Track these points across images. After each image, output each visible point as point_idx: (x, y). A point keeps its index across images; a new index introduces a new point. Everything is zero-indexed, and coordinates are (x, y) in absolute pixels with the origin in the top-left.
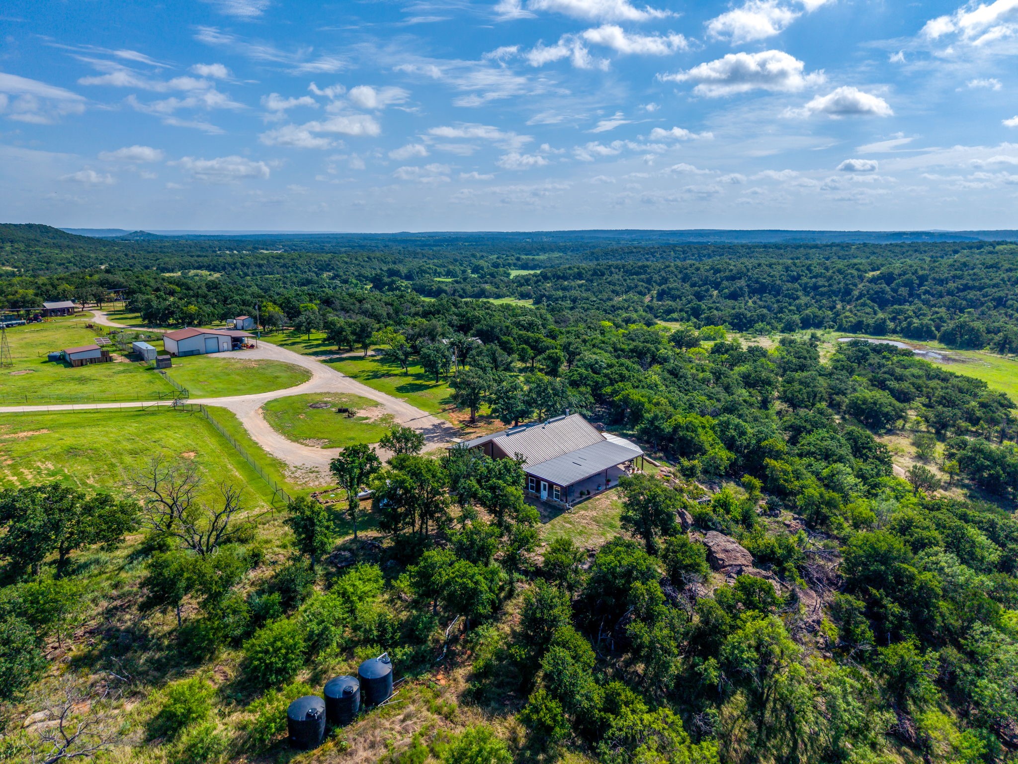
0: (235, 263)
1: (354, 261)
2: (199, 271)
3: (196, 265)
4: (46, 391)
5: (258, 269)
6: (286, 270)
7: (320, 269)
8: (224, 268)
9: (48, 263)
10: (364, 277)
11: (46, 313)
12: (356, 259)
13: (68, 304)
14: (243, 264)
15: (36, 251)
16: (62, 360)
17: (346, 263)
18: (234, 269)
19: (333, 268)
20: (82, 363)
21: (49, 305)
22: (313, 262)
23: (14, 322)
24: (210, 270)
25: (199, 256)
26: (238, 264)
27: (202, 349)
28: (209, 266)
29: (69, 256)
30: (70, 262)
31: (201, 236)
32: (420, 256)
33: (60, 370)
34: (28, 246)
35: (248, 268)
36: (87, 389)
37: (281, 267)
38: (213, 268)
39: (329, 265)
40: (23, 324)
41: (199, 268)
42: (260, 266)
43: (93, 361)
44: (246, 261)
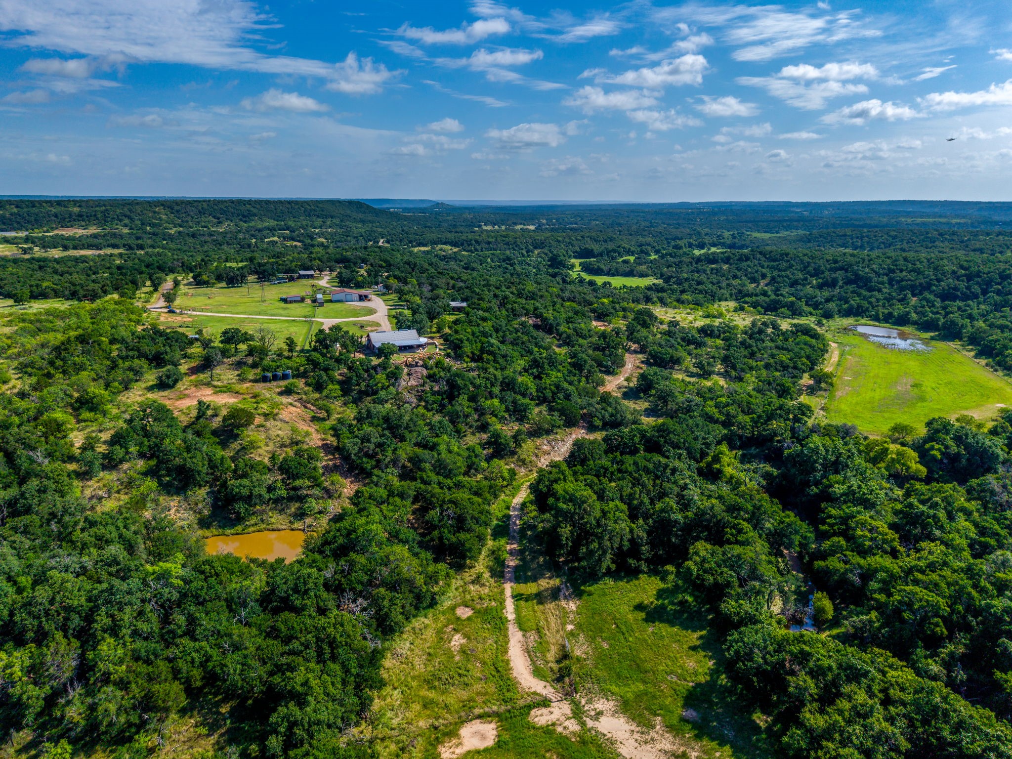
2: (444, 246)
4: (269, 312)
5: (487, 246)
6: (507, 247)
8: (462, 244)
9: (347, 236)
11: (301, 277)
13: (312, 272)
14: (477, 241)
15: (345, 226)
16: (285, 300)
18: (469, 245)
19: (545, 246)
20: (291, 302)
21: (302, 273)
24: (452, 245)
26: (473, 242)
27: (344, 299)
28: (453, 242)
29: (363, 231)
30: (362, 236)
33: (282, 305)
36: (286, 312)
40: (285, 282)
41: (445, 243)
43: (295, 301)
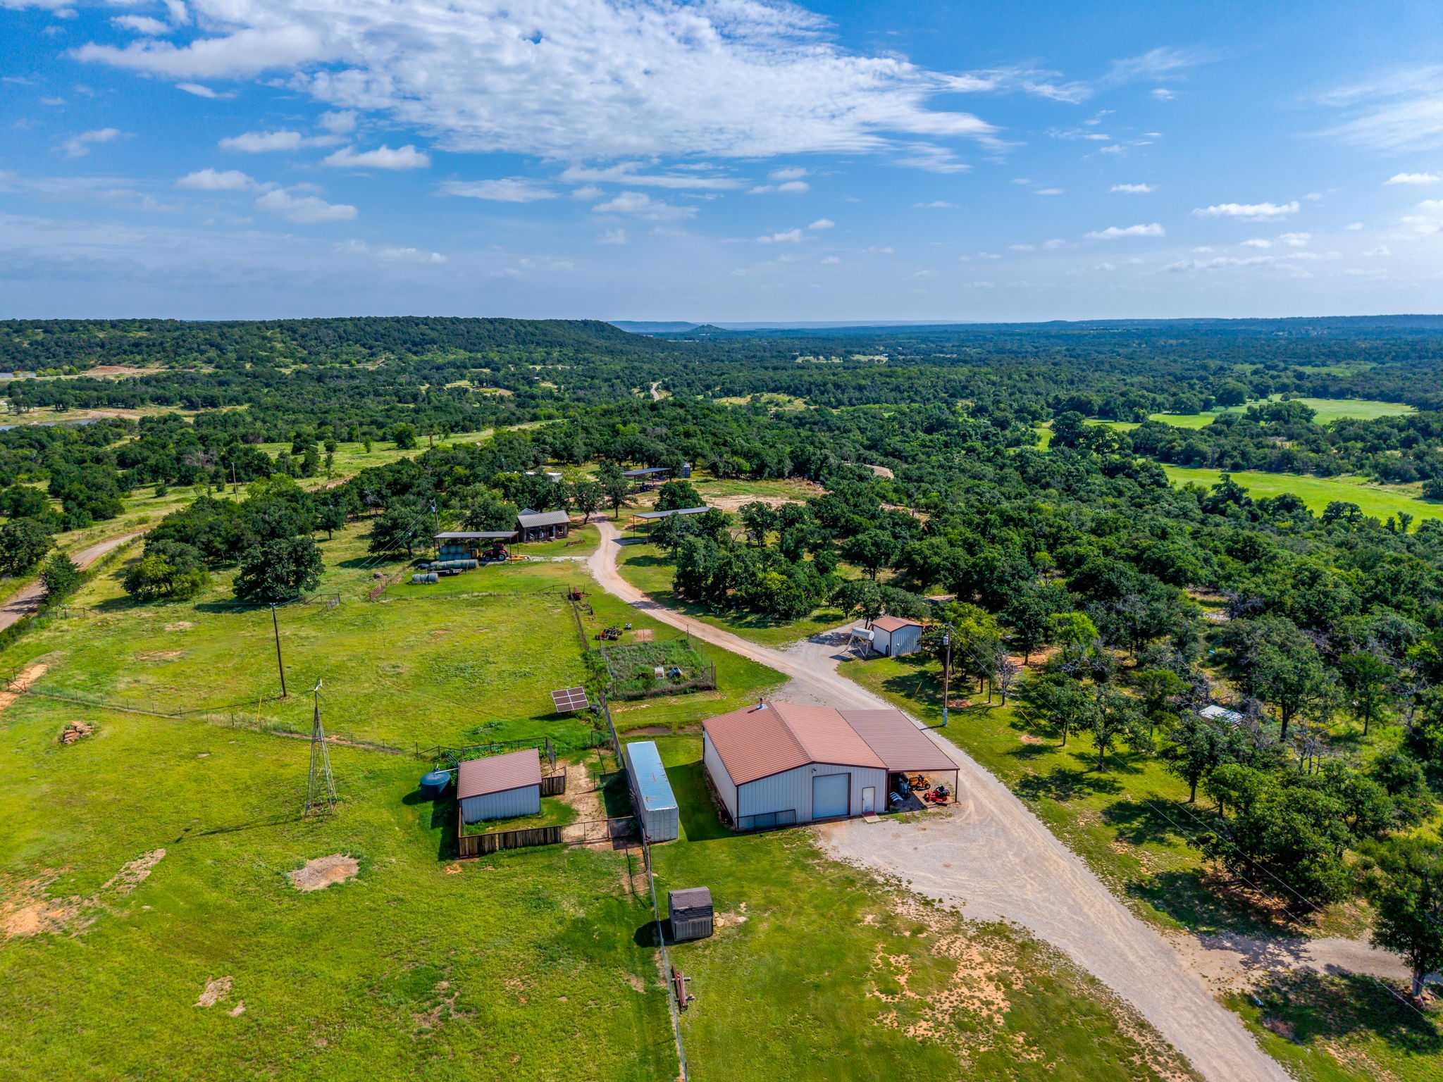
0: (825, 384)
1: (1006, 381)
2: (775, 395)
3: (772, 385)
5: (857, 394)
6: (899, 396)
7: (951, 396)
8: (809, 392)
9: (592, 378)
10: (1030, 413)
12: (1010, 378)
14: (837, 386)
15: (584, 359)
17: (994, 384)
18: (822, 393)
19: (972, 394)
21: (529, 519)
22: (941, 383)
23: (458, 562)
24: (790, 394)
25: (775, 368)
28: (790, 387)
29: (618, 368)
30: (618, 378)
31: (776, 331)
32: (1107, 367)
34: (577, 351)
35: (843, 393)
37: (892, 390)
38: (795, 392)
39: (965, 387)
40: (472, 567)
41: (775, 390)
42: (861, 388)
44: (841, 382)
